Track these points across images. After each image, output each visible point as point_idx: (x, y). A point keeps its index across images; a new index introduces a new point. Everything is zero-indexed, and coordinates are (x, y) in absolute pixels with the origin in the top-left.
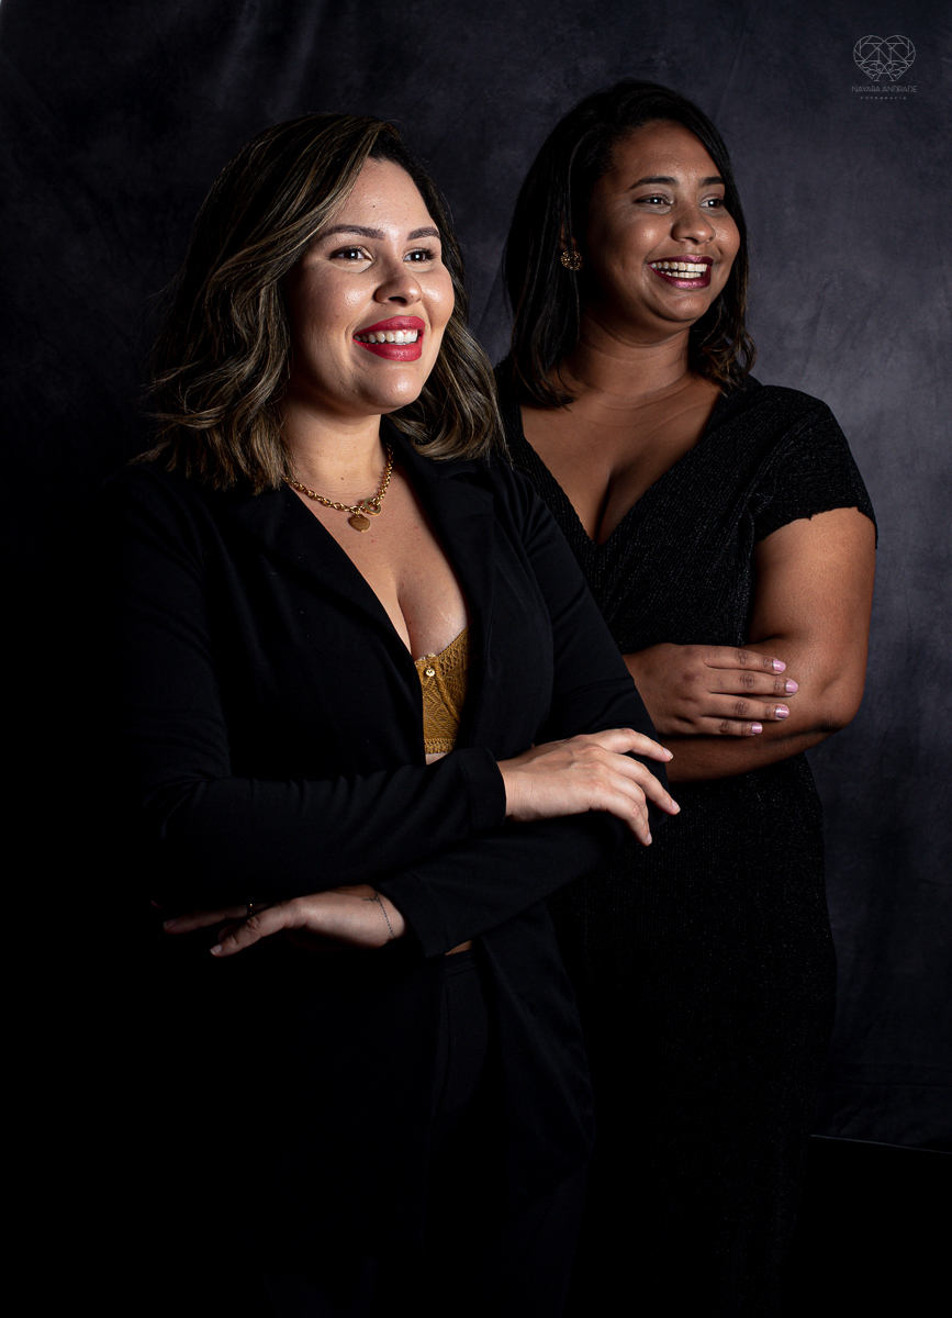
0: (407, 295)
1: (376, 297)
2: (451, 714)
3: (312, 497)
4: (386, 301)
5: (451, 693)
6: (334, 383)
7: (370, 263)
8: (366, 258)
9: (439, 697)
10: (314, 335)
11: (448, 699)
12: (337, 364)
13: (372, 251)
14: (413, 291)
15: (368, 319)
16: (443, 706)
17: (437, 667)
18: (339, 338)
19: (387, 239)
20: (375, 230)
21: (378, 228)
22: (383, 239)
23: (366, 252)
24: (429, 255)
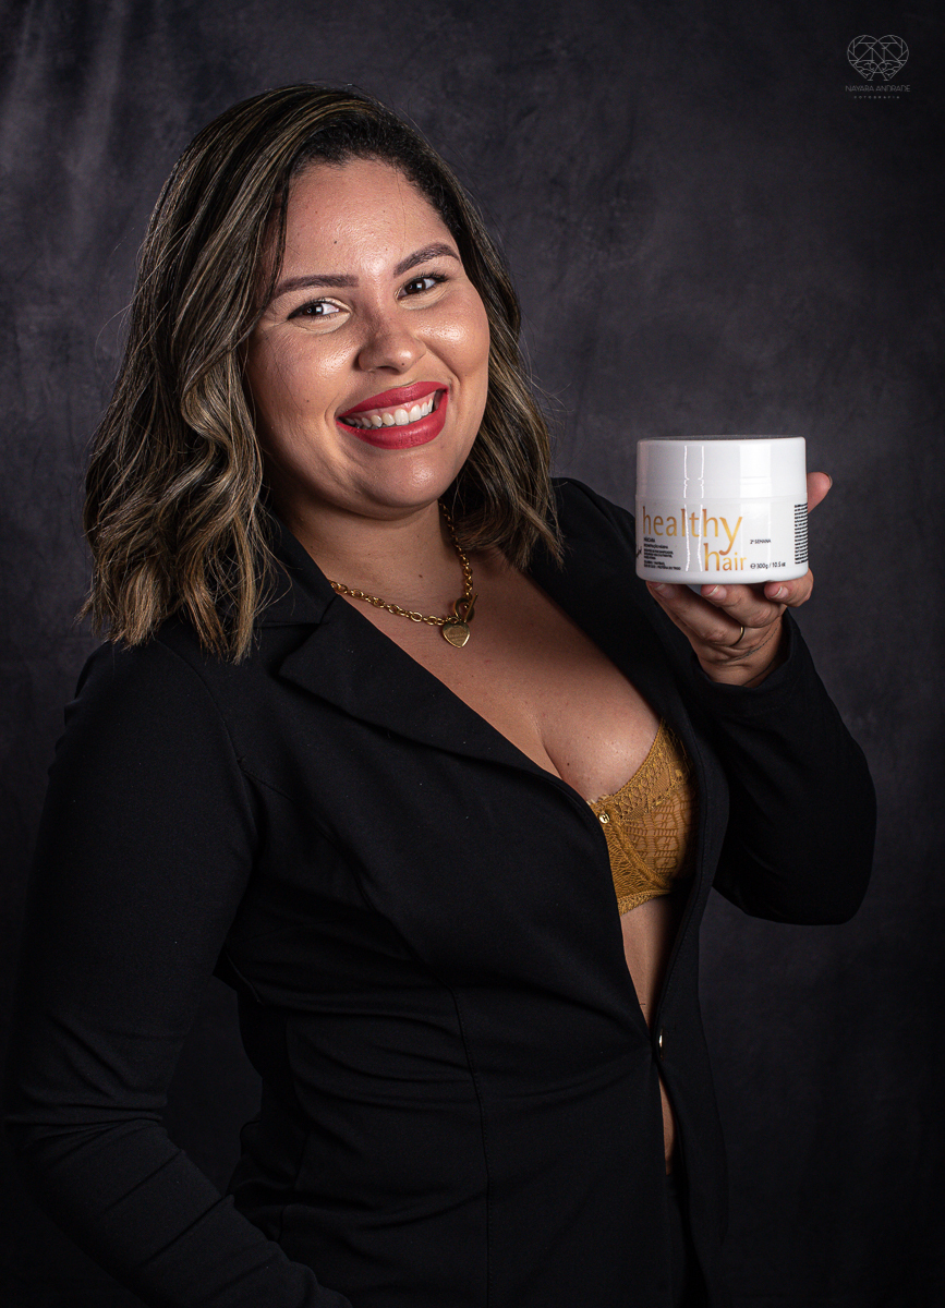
1: (357, 364)
6: (329, 485)
7: (346, 315)
8: (342, 310)
9: (619, 846)
10: (285, 428)
11: (629, 846)
12: (325, 462)
13: (346, 300)
14: (406, 355)
15: (353, 397)
16: (625, 855)
18: (317, 426)
19: (361, 284)
20: (342, 277)
21: (345, 273)
22: (357, 286)
23: (339, 303)
24: (440, 279)
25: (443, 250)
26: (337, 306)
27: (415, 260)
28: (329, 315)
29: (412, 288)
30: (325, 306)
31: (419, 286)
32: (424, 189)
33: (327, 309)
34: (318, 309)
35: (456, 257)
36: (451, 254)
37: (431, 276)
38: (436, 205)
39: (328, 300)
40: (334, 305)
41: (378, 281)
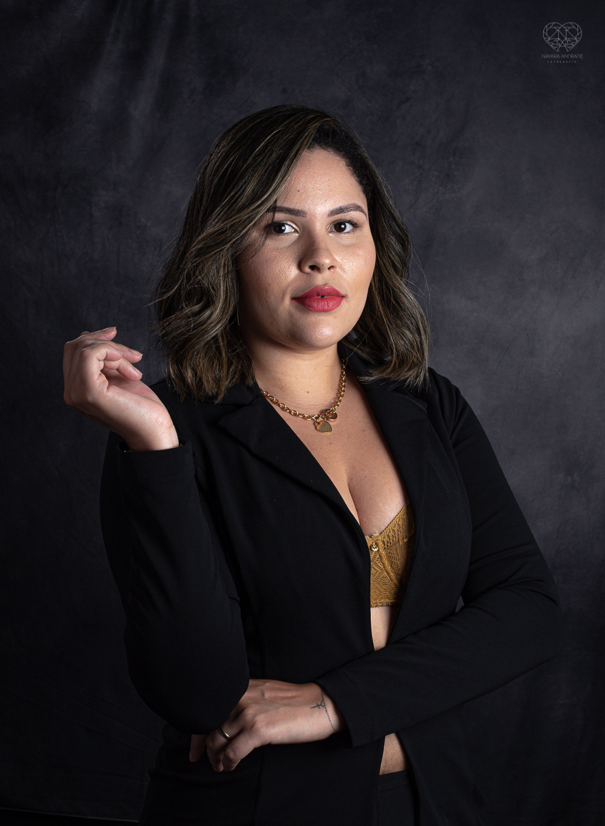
0: (319, 264)
1: (300, 267)
2: (392, 580)
3: (283, 409)
4: (307, 270)
5: (391, 564)
7: (297, 235)
8: (296, 231)
9: (382, 567)
11: (389, 568)
13: (299, 225)
14: (327, 262)
16: (385, 573)
17: (380, 543)
19: (308, 217)
20: (298, 211)
21: (300, 209)
22: (305, 217)
23: (294, 226)
24: (355, 225)
25: (358, 208)
26: (293, 228)
27: (341, 210)
28: (287, 233)
29: (338, 227)
30: (287, 226)
31: (343, 226)
32: (355, 173)
33: (288, 229)
34: (283, 228)
35: (365, 214)
36: (364, 212)
37: (350, 222)
38: (361, 182)
39: (289, 223)
40: (292, 226)
41: (319, 217)
